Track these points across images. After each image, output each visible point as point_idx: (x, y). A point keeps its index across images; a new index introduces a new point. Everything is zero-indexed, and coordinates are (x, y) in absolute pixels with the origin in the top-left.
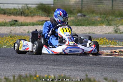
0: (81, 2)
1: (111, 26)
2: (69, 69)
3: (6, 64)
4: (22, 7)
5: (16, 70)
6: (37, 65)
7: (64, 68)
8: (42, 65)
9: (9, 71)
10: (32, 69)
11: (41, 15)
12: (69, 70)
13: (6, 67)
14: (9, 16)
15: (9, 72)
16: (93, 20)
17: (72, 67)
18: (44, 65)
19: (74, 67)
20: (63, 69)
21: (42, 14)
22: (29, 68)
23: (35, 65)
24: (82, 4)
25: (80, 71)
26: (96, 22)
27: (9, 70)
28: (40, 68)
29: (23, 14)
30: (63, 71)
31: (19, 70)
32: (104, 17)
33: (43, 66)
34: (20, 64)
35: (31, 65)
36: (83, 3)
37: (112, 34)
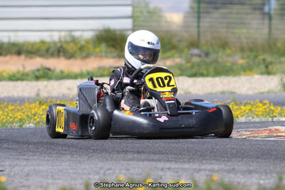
0: (195, 24)
1: (271, 77)
2: (208, 168)
3: (47, 160)
4: (60, 38)
5: (75, 173)
6: (125, 160)
7: (194, 167)
8: (137, 161)
9: (59, 175)
10: (117, 171)
11: (103, 54)
12: (209, 171)
13: (50, 167)
14: (31, 58)
15: (59, 179)
16: (228, 64)
17: (214, 164)
18: (143, 160)
19: (220, 164)
20: (193, 169)
21: (106, 52)
22: (109, 169)
23: (122, 162)
24: (199, 27)
25: (236, 173)
26: (235, 67)
27: (60, 173)
28: (134, 168)
29: (61, 54)
30: (195, 174)
31: (84, 174)
32: (252, 57)
33: (141, 163)
34: (84, 161)
35: (110, 162)
36: (201, 24)
37: (276, 93)
